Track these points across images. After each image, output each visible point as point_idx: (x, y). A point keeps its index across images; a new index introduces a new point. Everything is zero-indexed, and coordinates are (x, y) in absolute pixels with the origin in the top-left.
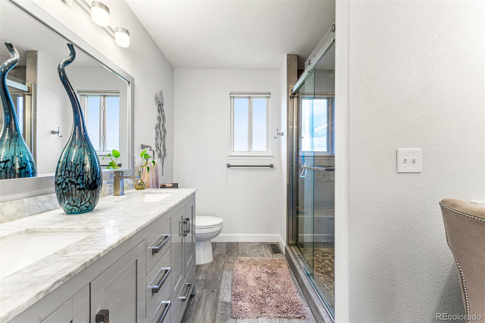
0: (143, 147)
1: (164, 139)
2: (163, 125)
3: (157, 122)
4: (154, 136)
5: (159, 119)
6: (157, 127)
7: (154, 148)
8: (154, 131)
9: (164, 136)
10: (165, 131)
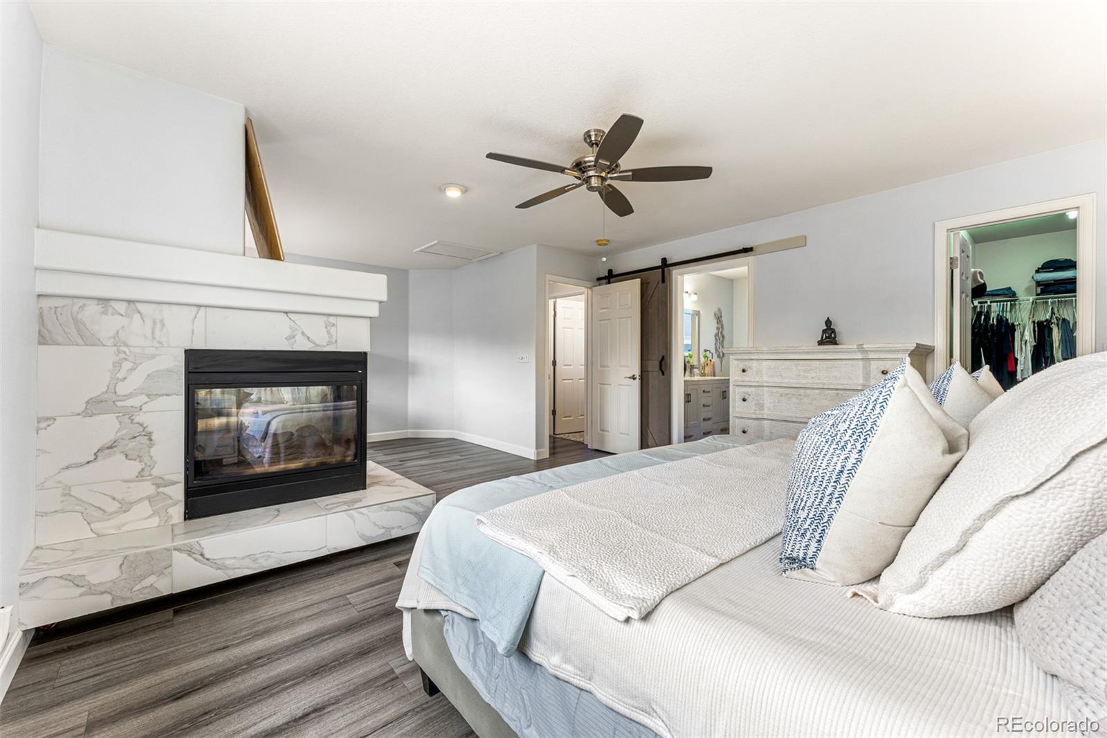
0: (706, 351)
1: (723, 343)
2: (722, 333)
3: (716, 331)
4: (714, 342)
5: (718, 329)
6: (716, 335)
7: (713, 351)
8: (714, 338)
9: (723, 341)
10: (723, 337)
